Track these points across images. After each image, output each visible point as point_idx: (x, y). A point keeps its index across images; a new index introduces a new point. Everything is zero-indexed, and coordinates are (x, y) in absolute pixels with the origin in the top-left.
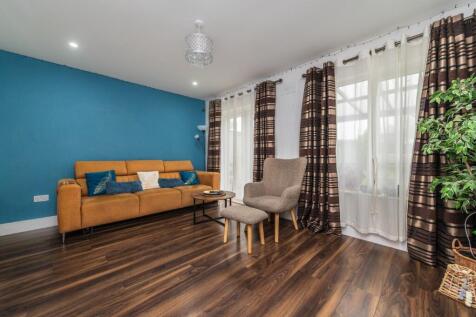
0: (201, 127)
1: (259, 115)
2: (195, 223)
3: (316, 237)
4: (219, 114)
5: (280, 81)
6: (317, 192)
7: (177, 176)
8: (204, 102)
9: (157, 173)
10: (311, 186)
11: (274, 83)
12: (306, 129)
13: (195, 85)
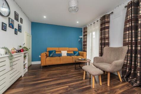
0: (81, 37)
1: (101, 30)
2: (75, 69)
3: (134, 89)
4: (87, 32)
5: (112, 13)
6: (135, 64)
7: (72, 52)
8: (82, 28)
9: (66, 51)
10: (131, 61)
11: (109, 15)
12: (128, 32)
13: (78, 23)
